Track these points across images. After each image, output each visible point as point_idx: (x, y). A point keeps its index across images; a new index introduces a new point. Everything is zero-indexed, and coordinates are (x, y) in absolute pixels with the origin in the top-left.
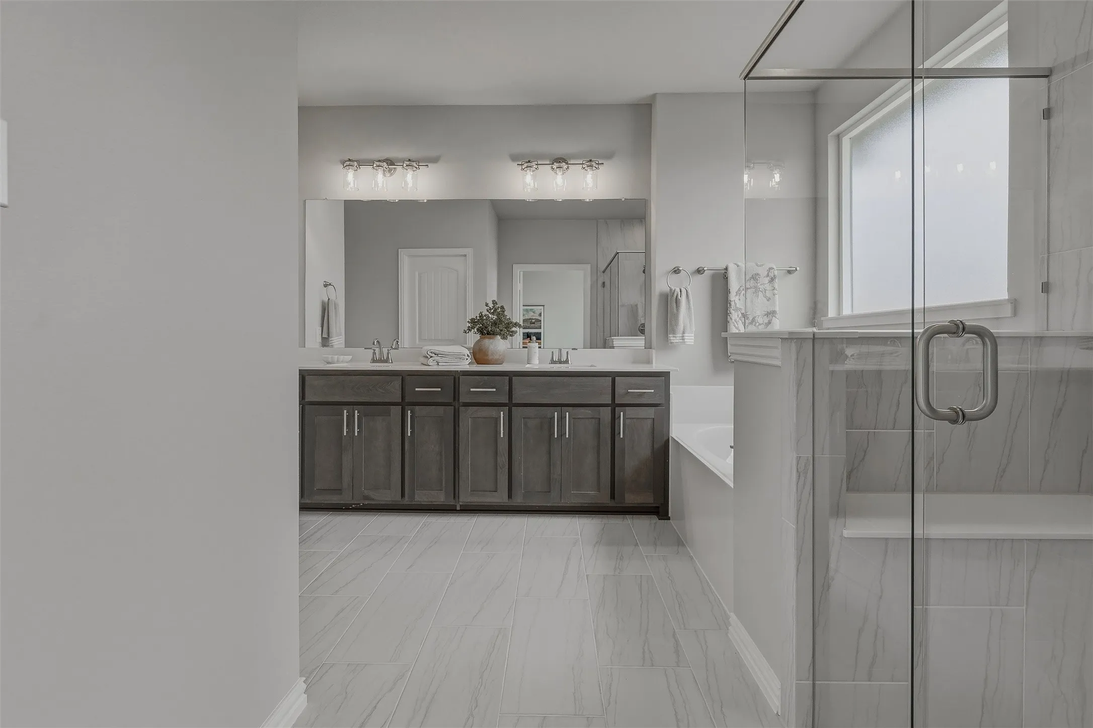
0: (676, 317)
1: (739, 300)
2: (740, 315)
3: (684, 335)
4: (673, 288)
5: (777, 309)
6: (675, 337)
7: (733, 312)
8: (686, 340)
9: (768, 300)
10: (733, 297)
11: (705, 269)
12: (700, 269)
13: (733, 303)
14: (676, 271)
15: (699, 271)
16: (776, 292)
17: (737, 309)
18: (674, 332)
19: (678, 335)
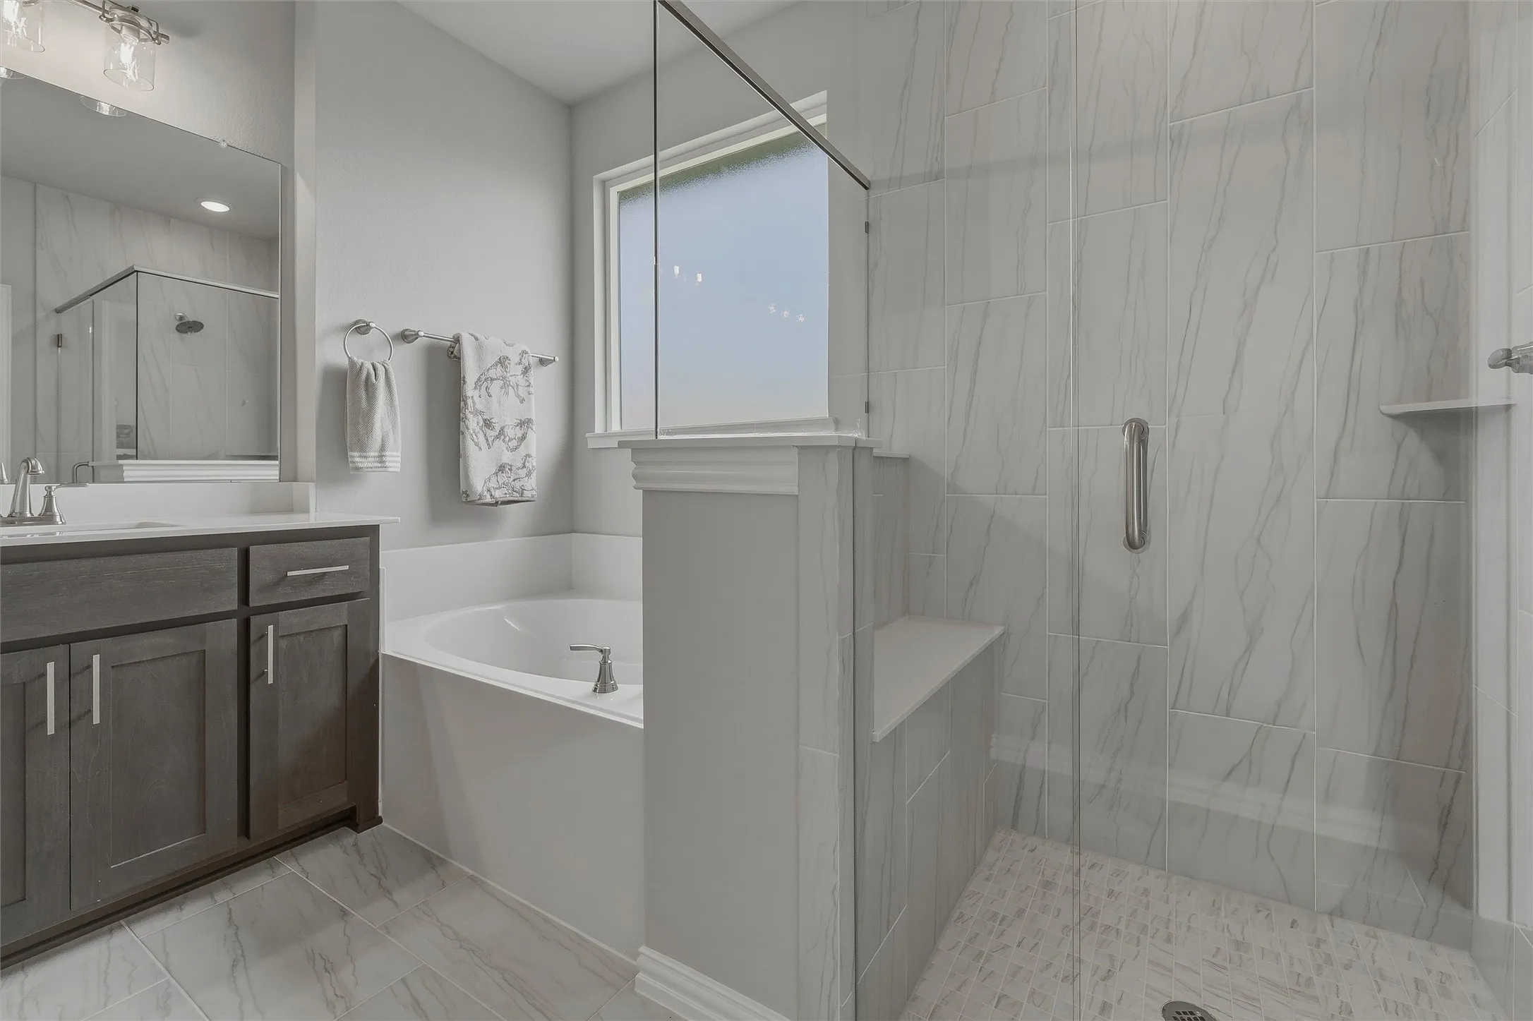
0: (367, 416)
1: (480, 397)
2: (481, 423)
3: (384, 454)
4: (359, 361)
5: (534, 418)
6: (366, 457)
7: (470, 416)
8: (387, 464)
9: (521, 402)
10: (469, 390)
11: (422, 334)
12: (407, 333)
13: (470, 402)
14: (361, 328)
15: (405, 337)
16: (531, 389)
17: (478, 413)
18: (362, 447)
19: (372, 454)
